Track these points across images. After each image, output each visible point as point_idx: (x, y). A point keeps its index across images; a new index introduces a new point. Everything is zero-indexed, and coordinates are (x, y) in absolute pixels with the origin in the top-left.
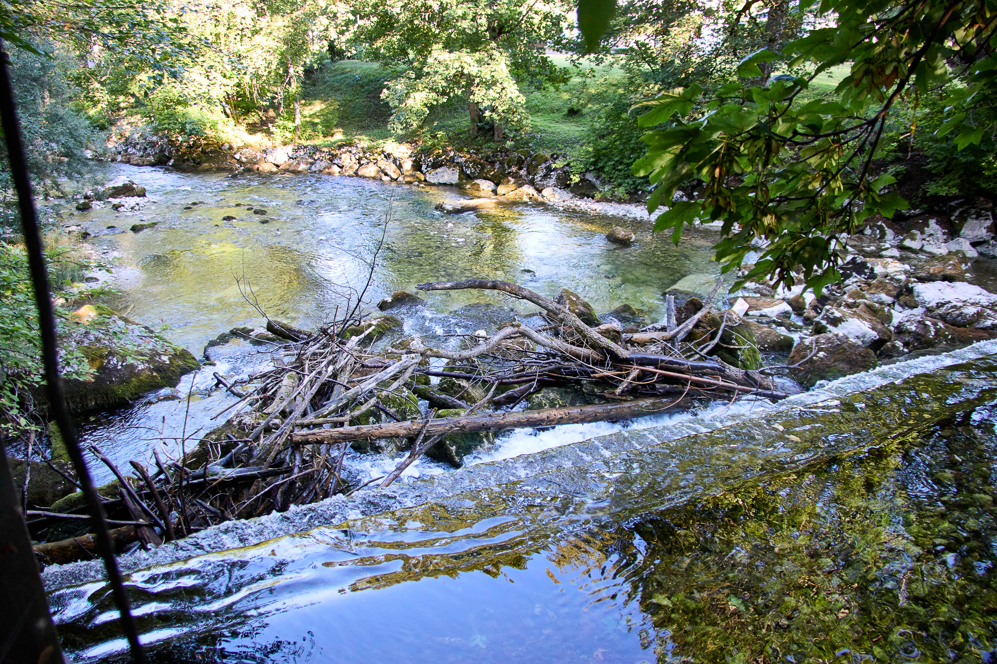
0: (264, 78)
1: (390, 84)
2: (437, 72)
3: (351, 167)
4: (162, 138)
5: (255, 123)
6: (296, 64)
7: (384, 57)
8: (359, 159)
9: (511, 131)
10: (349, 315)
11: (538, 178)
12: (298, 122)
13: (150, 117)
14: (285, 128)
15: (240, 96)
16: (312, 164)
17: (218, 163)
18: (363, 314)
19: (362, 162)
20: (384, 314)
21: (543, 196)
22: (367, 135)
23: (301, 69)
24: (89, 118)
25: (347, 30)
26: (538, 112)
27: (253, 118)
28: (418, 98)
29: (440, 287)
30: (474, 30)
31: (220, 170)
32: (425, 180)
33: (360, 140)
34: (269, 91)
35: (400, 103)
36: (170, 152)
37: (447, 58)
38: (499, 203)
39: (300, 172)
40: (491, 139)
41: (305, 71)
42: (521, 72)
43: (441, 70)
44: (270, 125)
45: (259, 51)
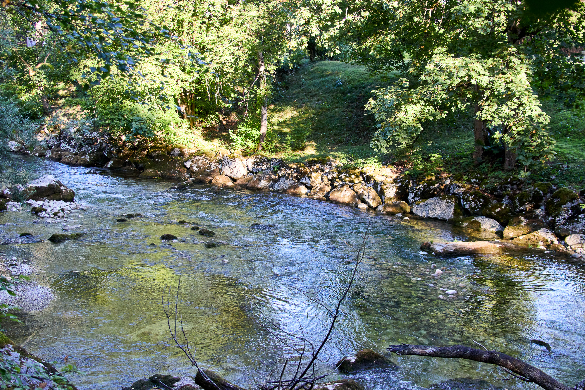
0: (229, 76)
1: (378, 93)
2: (437, 81)
3: (321, 189)
4: (102, 135)
5: (213, 127)
6: (268, 62)
7: (374, 60)
8: (333, 180)
9: (527, 158)
10: (299, 374)
11: (560, 219)
12: (264, 130)
13: (92, 110)
14: (248, 136)
15: (199, 94)
16: (275, 181)
17: (164, 171)
18: (317, 376)
19: (336, 184)
20: (344, 377)
21: (566, 245)
22: (344, 152)
23: (273, 68)
24: (21, 104)
25: (332, 26)
26: (566, 135)
27: (212, 121)
28: (410, 112)
29: (418, 351)
30: (489, 30)
31: (166, 178)
32: (411, 212)
33: (335, 157)
34: (233, 91)
35: (388, 116)
36: (110, 152)
37: (451, 65)
38: (505, 250)
39: (260, 190)
40: (501, 167)
41: (278, 71)
42: (546, 84)
43: (442, 78)
44: (230, 132)
45: (227, 44)
